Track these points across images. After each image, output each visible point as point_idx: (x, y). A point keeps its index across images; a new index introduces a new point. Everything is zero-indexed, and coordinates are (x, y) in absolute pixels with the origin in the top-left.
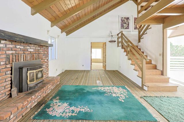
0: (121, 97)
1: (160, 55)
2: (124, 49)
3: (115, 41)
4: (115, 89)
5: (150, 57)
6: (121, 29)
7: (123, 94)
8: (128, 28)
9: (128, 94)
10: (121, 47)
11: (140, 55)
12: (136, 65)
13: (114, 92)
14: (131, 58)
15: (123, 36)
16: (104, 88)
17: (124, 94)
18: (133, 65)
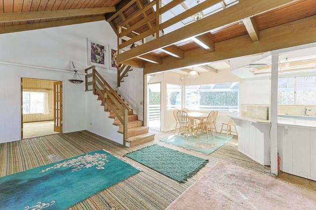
0: (100, 164)
1: (141, 103)
2: (99, 95)
3: (82, 81)
4: (89, 158)
5: (131, 105)
6: (92, 61)
7: (101, 160)
8: (102, 62)
9: (108, 158)
10: (92, 91)
11: (121, 104)
12: (116, 118)
13: (87, 162)
14: (109, 108)
15: (96, 75)
16: (68, 163)
17: (104, 159)
18: (112, 118)
